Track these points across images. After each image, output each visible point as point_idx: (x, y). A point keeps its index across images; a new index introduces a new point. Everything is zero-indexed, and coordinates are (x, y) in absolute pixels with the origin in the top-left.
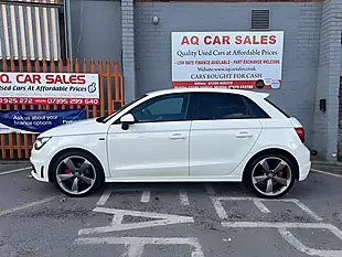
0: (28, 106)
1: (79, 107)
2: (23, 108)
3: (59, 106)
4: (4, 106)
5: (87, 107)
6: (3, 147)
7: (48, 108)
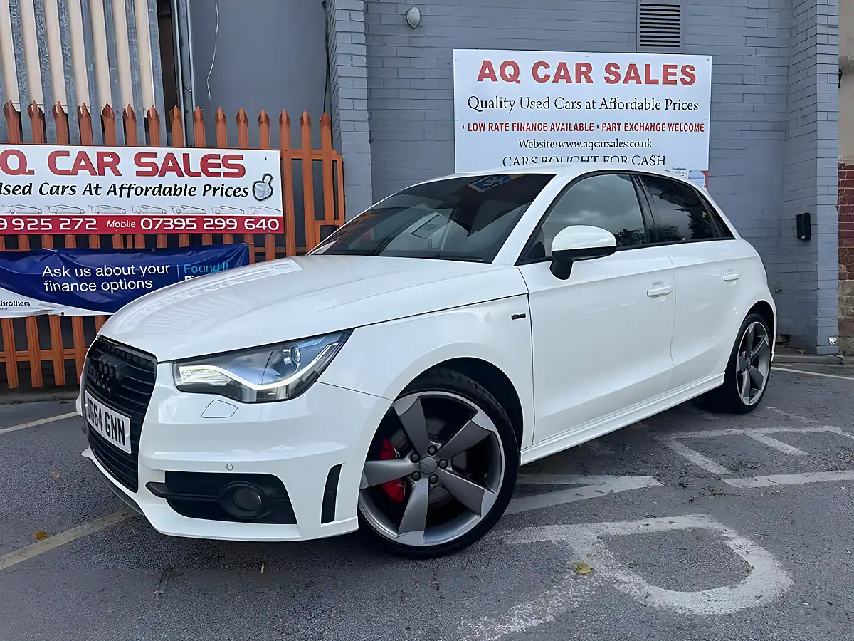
0: (82, 238)
1: (227, 240)
2: (70, 243)
3: (173, 237)
4: (11, 239)
5: (249, 241)
6: (10, 358)
7: (140, 243)
